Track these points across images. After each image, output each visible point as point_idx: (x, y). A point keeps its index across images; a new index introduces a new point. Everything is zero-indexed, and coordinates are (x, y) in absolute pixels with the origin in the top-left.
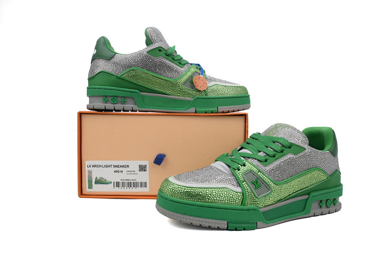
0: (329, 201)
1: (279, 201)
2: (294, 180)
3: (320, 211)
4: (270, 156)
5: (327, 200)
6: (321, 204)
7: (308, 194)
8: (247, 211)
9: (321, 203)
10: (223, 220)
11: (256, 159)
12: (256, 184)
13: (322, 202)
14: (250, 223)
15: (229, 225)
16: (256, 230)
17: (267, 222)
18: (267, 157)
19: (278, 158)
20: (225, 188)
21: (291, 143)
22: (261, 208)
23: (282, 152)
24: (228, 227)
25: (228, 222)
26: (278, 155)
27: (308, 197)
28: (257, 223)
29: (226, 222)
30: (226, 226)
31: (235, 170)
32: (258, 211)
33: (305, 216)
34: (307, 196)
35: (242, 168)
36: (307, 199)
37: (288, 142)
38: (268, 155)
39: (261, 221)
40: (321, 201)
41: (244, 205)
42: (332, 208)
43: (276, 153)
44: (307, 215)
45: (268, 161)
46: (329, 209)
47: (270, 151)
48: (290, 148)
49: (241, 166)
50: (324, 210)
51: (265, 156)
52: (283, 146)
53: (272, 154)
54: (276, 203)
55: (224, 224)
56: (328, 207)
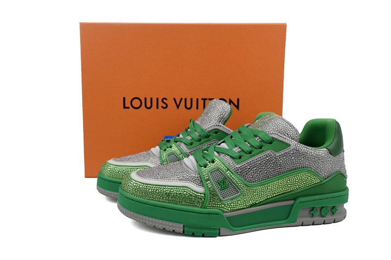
0: (324, 209)
1: (252, 206)
2: (273, 182)
3: (311, 220)
4: (246, 153)
5: (323, 207)
6: (312, 212)
7: (295, 199)
8: (207, 215)
9: (313, 210)
10: (179, 223)
11: (228, 155)
12: (222, 184)
13: (315, 210)
14: (210, 229)
15: (185, 229)
16: (218, 237)
17: (234, 228)
18: (242, 154)
19: (254, 156)
20: (185, 187)
21: (272, 137)
22: (226, 212)
23: (261, 148)
24: (184, 231)
25: (184, 226)
26: (255, 151)
27: (294, 203)
28: (219, 229)
29: (182, 226)
30: (182, 230)
31: (202, 167)
32: (222, 216)
33: (289, 225)
34: (293, 201)
35: (210, 165)
36: (292, 205)
37: (268, 136)
38: (243, 150)
39: (225, 227)
40: (313, 209)
41: (204, 208)
42: (329, 218)
43: (254, 149)
44: (291, 224)
45: (242, 157)
46: (324, 219)
47: (247, 147)
48: (271, 143)
49: (209, 162)
50: (317, 219)
51: (239, 152)
52: (262, 141)
53: (248, 150)
54: (247, 208)
55: (179, 228)
56: (323, 216)
